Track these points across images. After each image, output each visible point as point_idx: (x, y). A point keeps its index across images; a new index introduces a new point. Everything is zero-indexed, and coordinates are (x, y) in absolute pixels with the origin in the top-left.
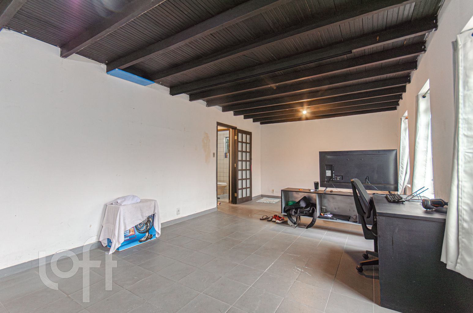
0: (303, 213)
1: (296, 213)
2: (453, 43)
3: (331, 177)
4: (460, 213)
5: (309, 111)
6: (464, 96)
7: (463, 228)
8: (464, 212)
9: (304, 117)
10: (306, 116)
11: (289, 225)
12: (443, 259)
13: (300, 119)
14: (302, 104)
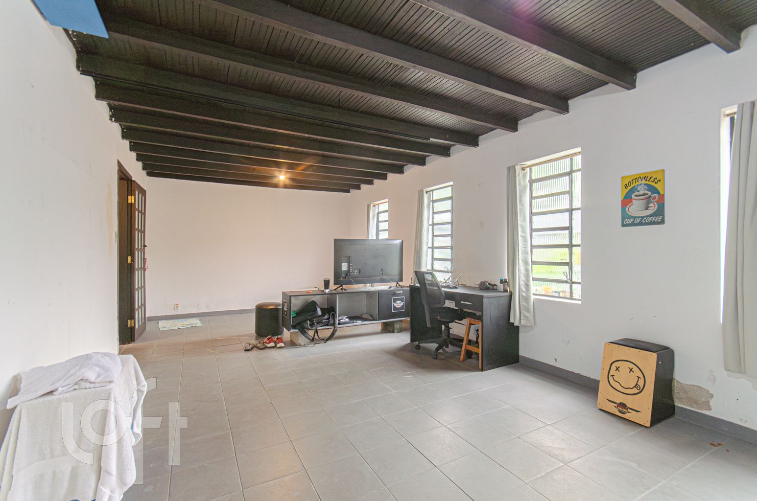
0: (322, 323)
1: (312, 325)
2: (509, 168)
3: (349, 271)
4: (520, 287)
5: (288, 175)
6: (520, 209)
7: (523, 296)
8: (522, 286)
9: (281, 184)
10: (284, 182)
11: (300, 345)
12: (511, 321)
13: (276, 186)
14: (278, 165)
